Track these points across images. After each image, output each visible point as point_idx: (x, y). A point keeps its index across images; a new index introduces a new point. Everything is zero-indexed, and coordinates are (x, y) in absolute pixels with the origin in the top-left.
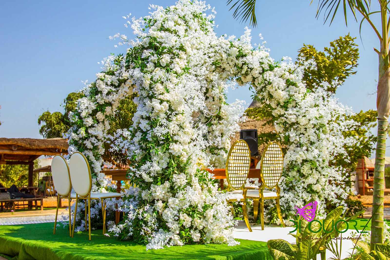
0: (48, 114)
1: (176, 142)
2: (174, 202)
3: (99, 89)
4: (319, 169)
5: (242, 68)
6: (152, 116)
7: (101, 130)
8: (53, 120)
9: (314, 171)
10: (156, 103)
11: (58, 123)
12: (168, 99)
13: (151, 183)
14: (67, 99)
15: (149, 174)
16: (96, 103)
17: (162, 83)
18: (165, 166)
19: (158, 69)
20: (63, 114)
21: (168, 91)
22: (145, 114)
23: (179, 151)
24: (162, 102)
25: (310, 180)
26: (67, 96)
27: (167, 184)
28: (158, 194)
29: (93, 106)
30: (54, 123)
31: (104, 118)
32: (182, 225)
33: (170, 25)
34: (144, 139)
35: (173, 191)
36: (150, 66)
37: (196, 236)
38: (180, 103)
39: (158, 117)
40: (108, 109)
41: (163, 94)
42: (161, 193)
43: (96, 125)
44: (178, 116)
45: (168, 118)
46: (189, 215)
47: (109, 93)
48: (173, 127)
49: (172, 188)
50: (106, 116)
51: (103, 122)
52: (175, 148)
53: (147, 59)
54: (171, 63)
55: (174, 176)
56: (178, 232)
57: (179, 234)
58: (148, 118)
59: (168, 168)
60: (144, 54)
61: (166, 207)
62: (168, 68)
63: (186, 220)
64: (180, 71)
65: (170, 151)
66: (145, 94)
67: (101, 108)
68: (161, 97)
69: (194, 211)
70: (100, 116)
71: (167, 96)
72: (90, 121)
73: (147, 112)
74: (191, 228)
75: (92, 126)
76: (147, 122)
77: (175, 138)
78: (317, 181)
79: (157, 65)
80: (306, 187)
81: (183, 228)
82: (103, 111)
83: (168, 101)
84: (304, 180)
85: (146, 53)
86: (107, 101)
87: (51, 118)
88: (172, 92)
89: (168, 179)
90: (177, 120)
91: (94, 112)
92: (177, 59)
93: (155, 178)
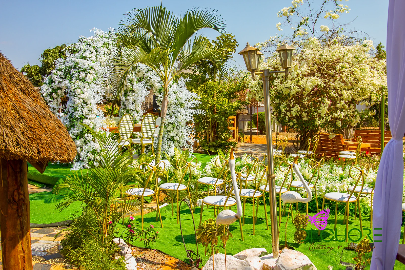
0: (29, 66)
1: (87, 118)
2: (85, 148)
3: (54, 80)
4: (178, 127)
5: (136, 68)
6: (75, 106)
7: (55, 103)
8: (33, 72)
9: (175, 129)
10: (76, 99)
11: (37, 75)
12: (82, 97)
13: (75, 138)
14: (44, 54)
15: (73, 134)
16: (52, 88)
17: (80, 88)
18: (81, 130)
19: (78, 81)
20: (41, 67)
21: (83, 93)
22: (72, 104)
23: (88, 123)
24: (79, 99)
25: (172, 134)
26: (43, 52)
27: (82, 139)
28: (78, 144)
29: (50, 90)
30: (33, 75)
31: (57, 96)
32: (89, 159)
33: (87, 54)
34: (71, 117)
35: (85, 142)
36: (74, 79)
37: (96, 164)
38: (89, 100)
39: (77, 106)
40: (59, 91)
41: (80, 94)
42: (79, 143)
43: (52, 101)
44: (88, 106)
45: (83, 107)
46: (93, 154)
47: (59, 82)
48: (85, 111)
49: (85, 141)
50: (58, 95)
51: (57, 99)
52: (86, 121)
53: (73, 74)
54: (86, 76)
55: (86, 135)
56: (87, 162)
57: (88, 163)
58: (73, 106)
59: (82, 132)
60: (72, 72)
61: (82, 150)
62: (83, 80)
63: (91, 157)
64: (90, 81)
65: (84, 123)
66: (72, 94)
67: (55, 91)
68: (79, 96)
69: (95, 152)
70: (54, 95)
71: (82, 96)
72: (48, 99)
73: (73, 103)
74: (94, 160)
75: (50, 101)
76: (72, 108)
77: (87, 116)
78: (177, 134)
79: (78, 78)
80: (170, 138)
81: (89, 160)
82: (56, 92)
83: (82, 98)
84: (169, 134)
85: (73, 71)
86: (59, 86)
87: (31, 70)
88: (85, 93)
89: (83, 137)
90: (87, 107)
91: (51, 93)
92: (89, 75)
93: (76, 136)
